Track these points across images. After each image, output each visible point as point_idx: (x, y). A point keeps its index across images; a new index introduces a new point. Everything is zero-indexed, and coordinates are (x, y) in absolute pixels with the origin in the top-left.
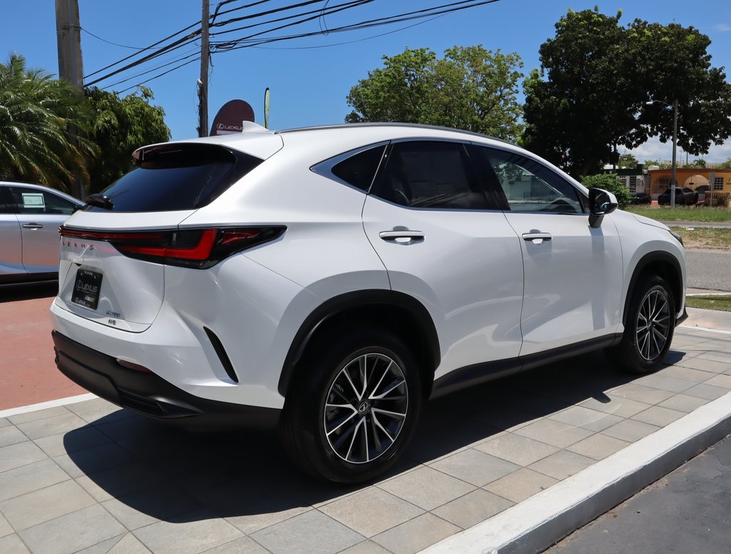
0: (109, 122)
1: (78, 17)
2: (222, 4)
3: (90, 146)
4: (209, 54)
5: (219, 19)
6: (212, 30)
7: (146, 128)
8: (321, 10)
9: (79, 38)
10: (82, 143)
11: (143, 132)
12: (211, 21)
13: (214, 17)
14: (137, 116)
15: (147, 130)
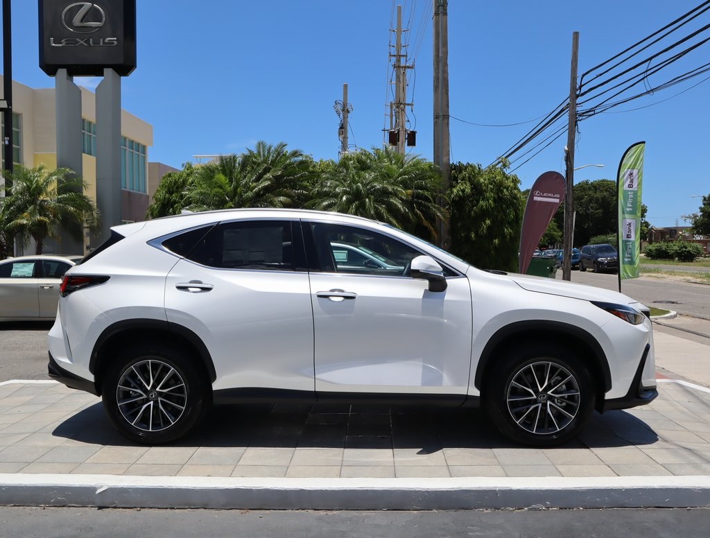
0: (463, 191)
1: (448, 107)
2: (584, 75)
3: (441, 212)
4: (576, 122)
5: (584, 89)
6: (579, 100)
7: (497, 194)
8: (644, 72)
9: (448, 124)
10: (434, 209)
11: (494, 198)
12: (578, 92)
13: (580, 88)
14: (492, 184)
15: (499, 196)
